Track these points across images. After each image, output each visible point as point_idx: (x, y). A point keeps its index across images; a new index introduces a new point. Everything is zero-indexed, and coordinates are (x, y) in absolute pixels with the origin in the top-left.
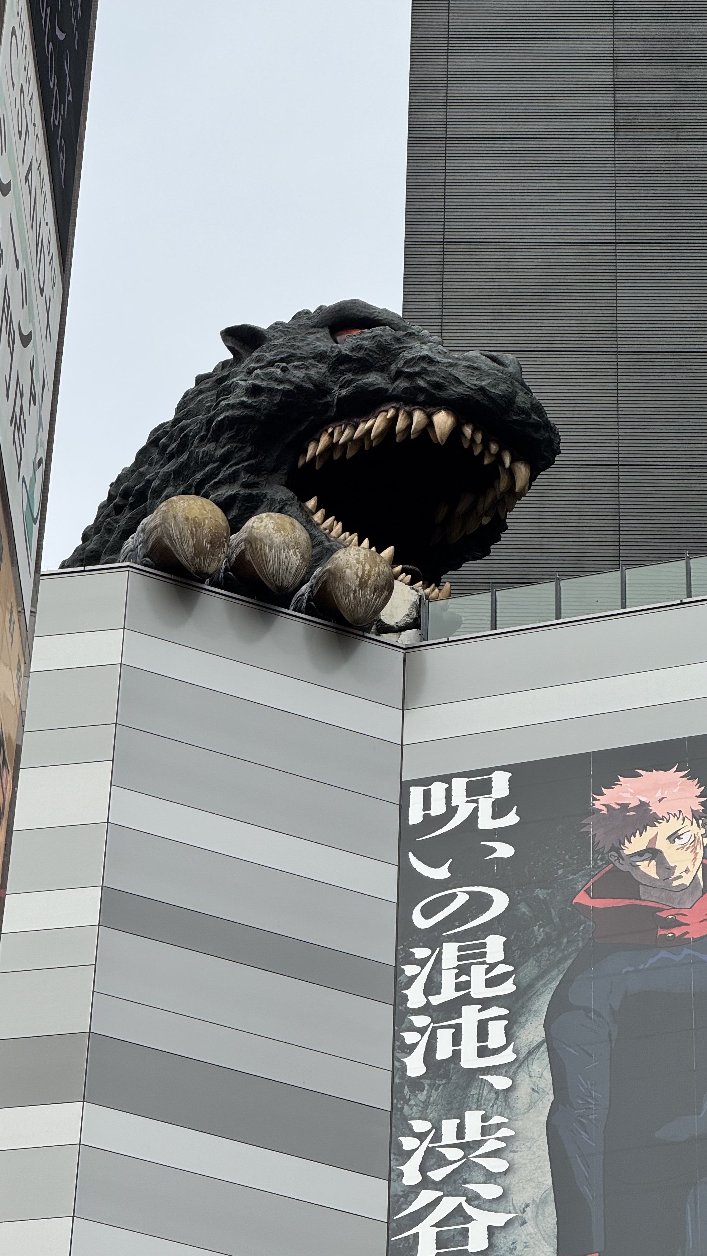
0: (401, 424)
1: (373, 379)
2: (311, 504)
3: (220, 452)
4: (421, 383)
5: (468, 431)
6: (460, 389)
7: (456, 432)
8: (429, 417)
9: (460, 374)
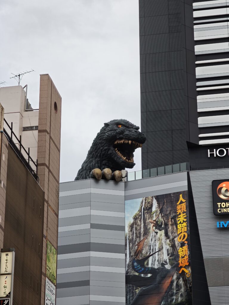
0: (125, 142)
1: (121, 136)
2: (116, 149)
3: (105, 142)
4: (127, 137)
5: (133, 142)
6: (132, 138)
7: (132, 143)
8: (128, 141)
9: (131, 136)
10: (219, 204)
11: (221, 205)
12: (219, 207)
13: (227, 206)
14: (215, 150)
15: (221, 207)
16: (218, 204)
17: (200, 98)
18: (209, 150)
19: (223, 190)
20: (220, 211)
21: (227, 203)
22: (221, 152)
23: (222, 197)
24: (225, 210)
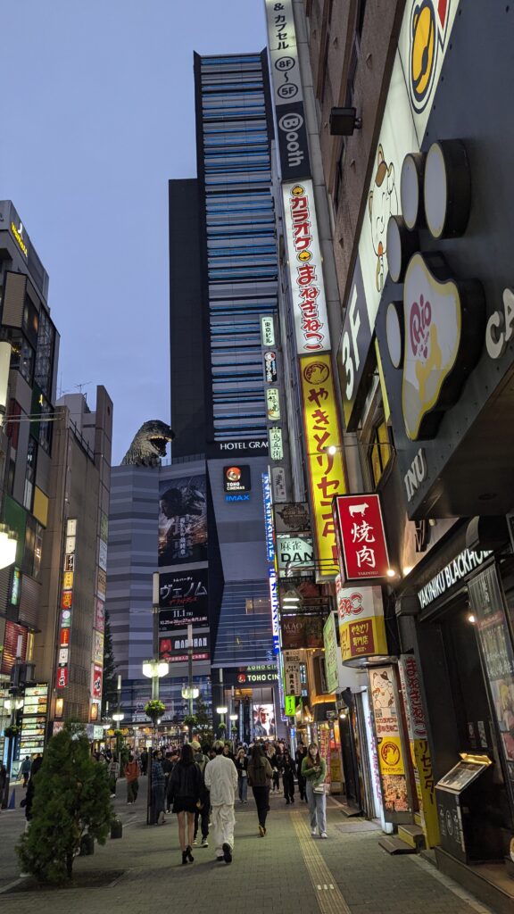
10: (228, 484)
13: (234, 486)
18: (221, 445)
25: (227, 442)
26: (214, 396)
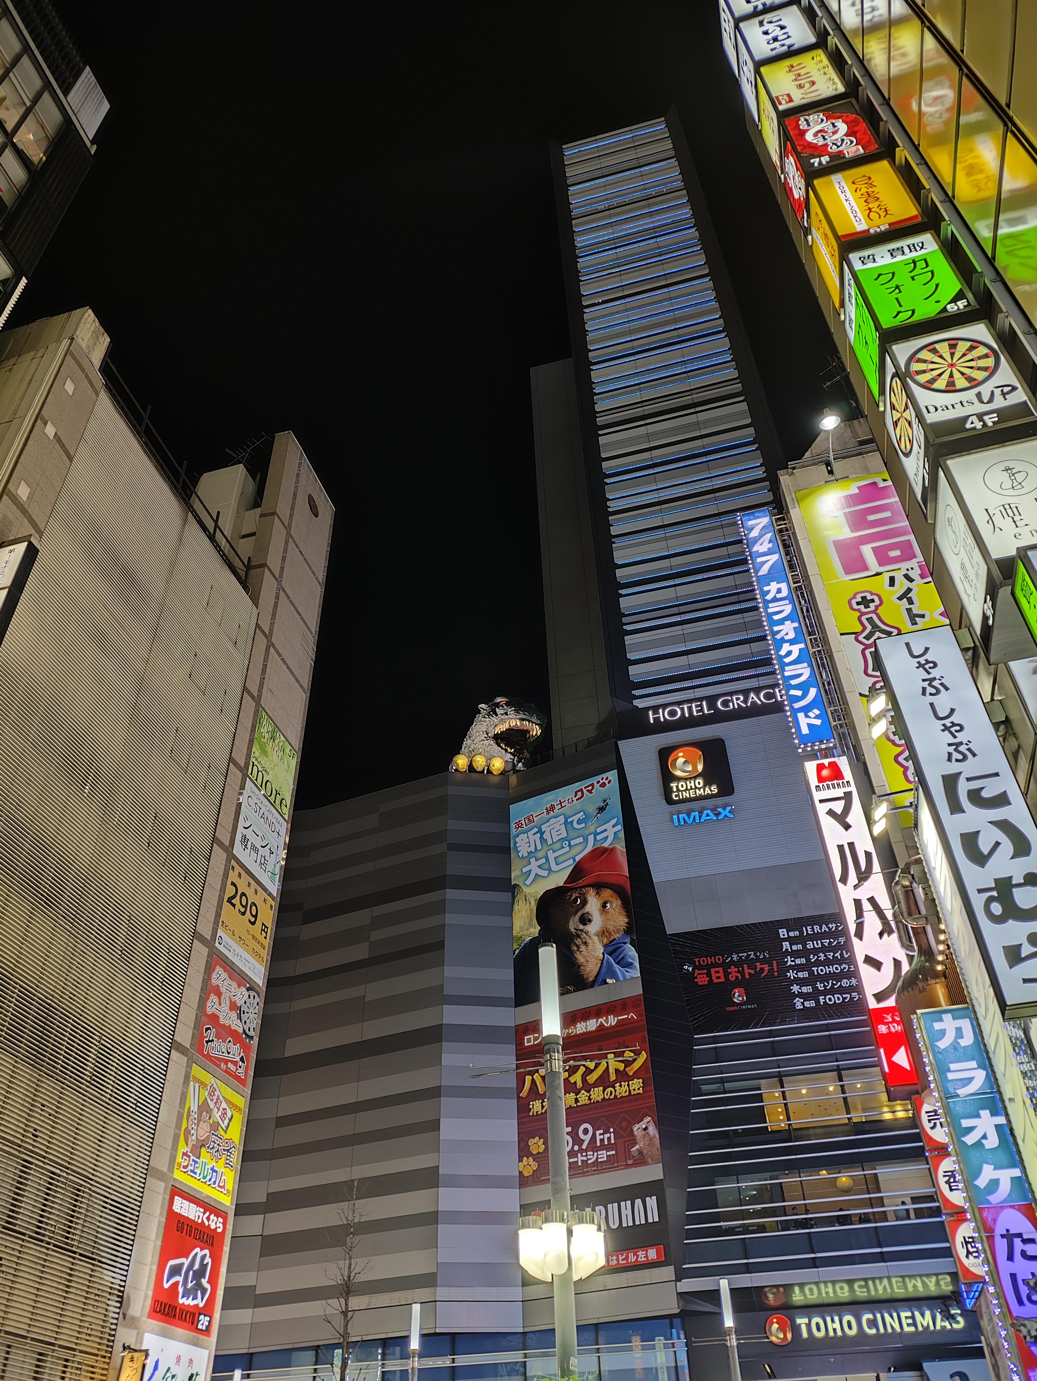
10: (674, 785)
11: (677, 787)
12: (675, 789)
13: (689, 788)
14: (661, 711)
15: (678, 790)
16: (672, 785)
17: (628, 640)
18: (650, 713)
19: (681, 761)
20: (676, 796)
21: (688, 783)
22: (673, 713)
23: (678, 773)
24: (686, 795)
25: (664, 706)
26: (624, 620)
